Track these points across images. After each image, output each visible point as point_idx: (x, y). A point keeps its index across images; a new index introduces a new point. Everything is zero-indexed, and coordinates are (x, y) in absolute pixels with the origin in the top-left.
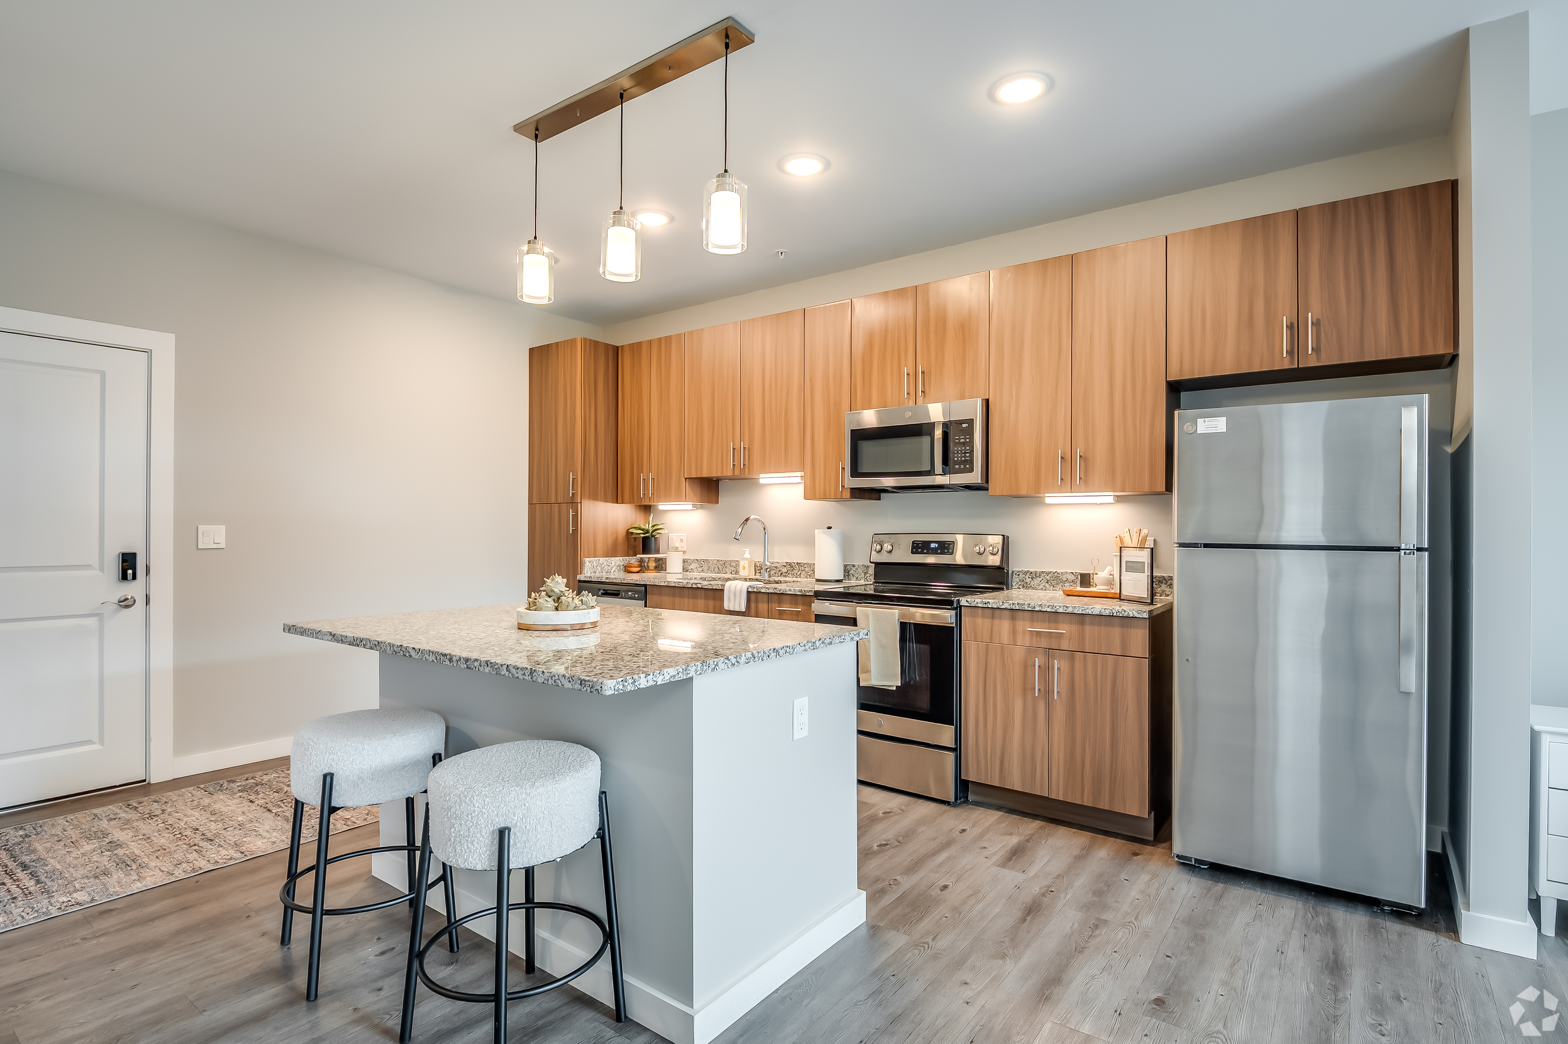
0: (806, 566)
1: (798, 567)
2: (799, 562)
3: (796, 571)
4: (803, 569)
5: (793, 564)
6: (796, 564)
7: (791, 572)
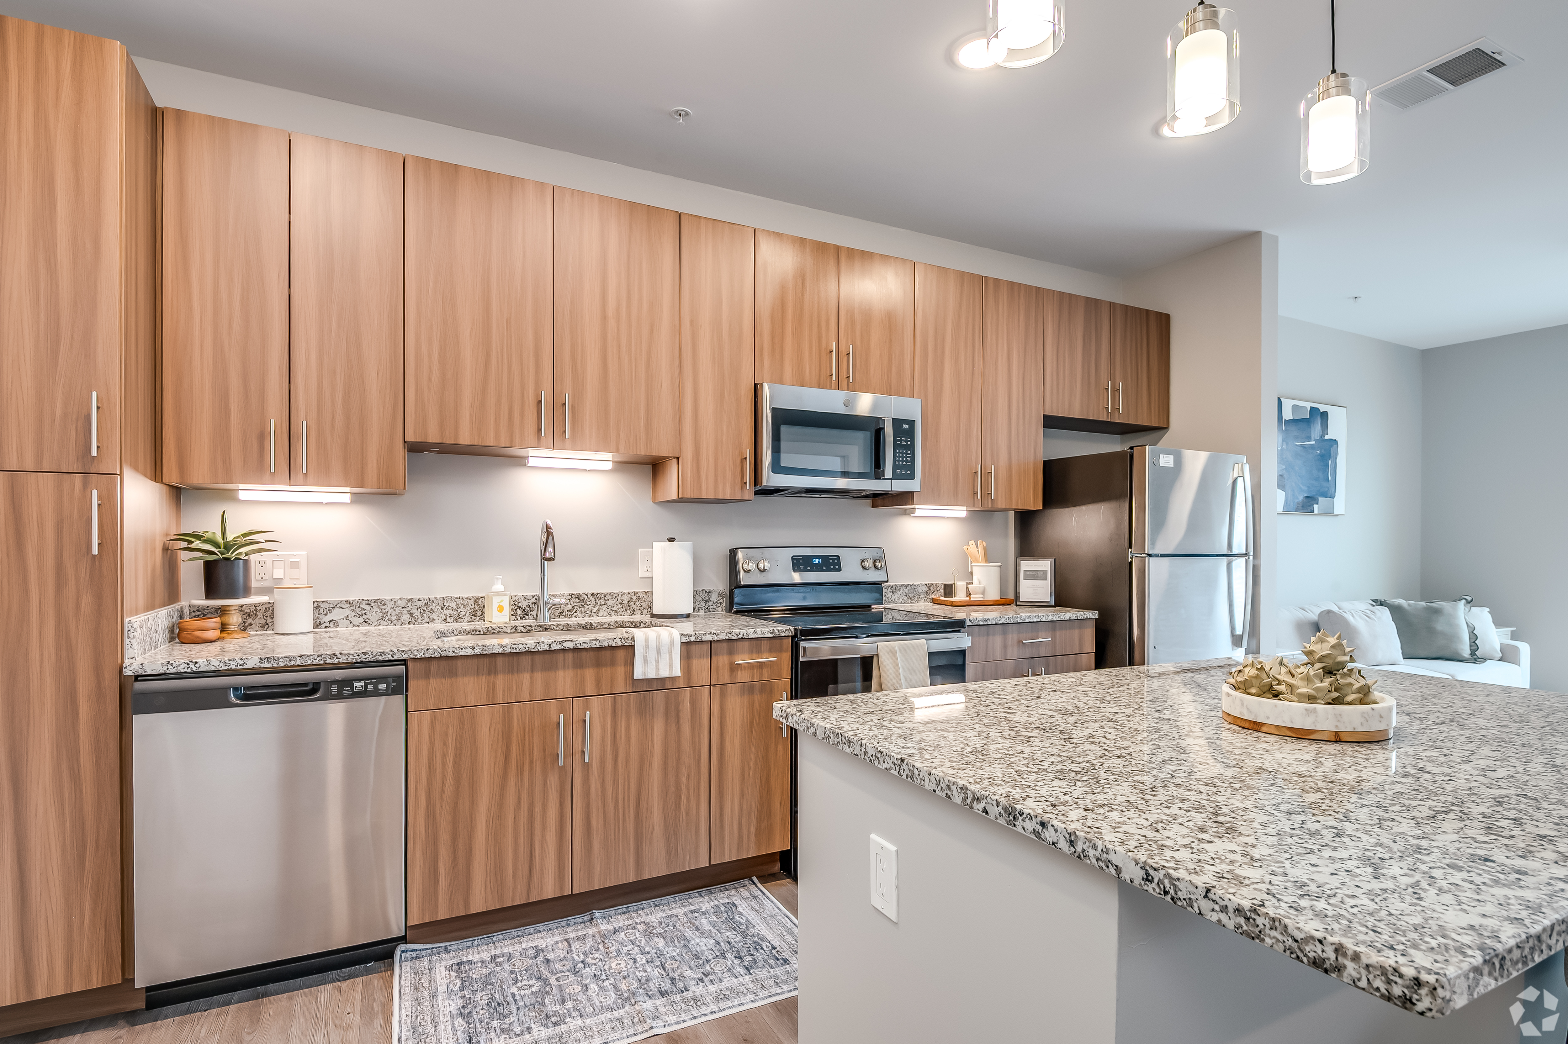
0: (608, 597)
1: (593, 599)
2: (596, 592)
3: (591, 607)
4: (603, 603)
5: (584, 596)
6: (589, 596)
7: (580, 609)
